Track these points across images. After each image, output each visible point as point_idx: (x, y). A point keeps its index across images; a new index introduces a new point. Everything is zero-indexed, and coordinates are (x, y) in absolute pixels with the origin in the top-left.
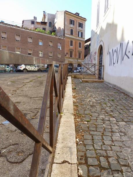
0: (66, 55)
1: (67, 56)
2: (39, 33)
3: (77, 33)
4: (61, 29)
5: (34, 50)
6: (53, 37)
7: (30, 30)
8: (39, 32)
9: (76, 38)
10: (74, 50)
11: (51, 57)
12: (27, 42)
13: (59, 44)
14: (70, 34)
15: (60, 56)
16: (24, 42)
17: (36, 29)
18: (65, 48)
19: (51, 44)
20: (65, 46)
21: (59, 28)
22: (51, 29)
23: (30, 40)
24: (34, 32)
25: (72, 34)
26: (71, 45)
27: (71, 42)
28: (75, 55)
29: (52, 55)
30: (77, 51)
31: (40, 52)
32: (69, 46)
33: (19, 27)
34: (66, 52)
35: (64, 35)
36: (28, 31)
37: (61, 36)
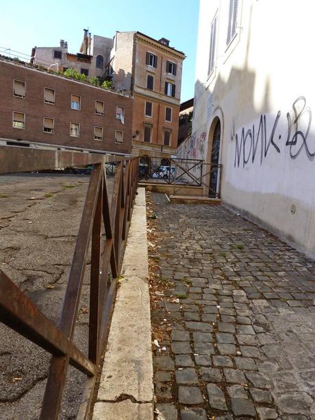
0: (134, 137)
1: (137, 138)
2: (73, 81)
3: (163, 86)
4: (126, 73)
5: (57, 121)
6: (105, 93)
7: (51, 72)
8: (71, 77)
9: (160, 98)
10: (155, 126)
11: (99, 138)
12: (41, 101)
13: (119, 110)
14: (146, 87)
15: (120, 138)
16: (34, 99)
17: (65, 69)
18: (134, 120)
19: (100, 109)
20: (134, 114)
21: (122, 71)
22: (100, 72)
23: (49, 97)
24: (59, 77)
25: (150, 87)
26: (149, 113)
27: (149, 106)
28: (157, 138)
29: (100, 134)
30: (161, 127)
31: (74, 127)
32: (142, 115)
33: (23, 63)
34: (134, 130)
35: (132, 89)
36: (45, 73)
37: (125, 90)
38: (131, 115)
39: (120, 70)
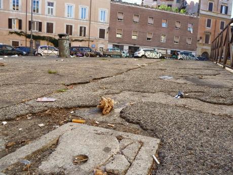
0: (198, 41)
1: (200, 42)
2: (163, 11)
3: (220, 8)
4: (195, 3)
5: (154, 34)
6: (181, 16)
7: (152, 8)
8: (163, 9)
9: (218, 16)
10: (213, 33)
11: (177, 42)
12: (147, 24)
13: (190, 25)
14: (208, 10)
15: (189, 42)
16: (144, 23)
17: (159, 6)
18: (198, 31)
19: (178, 25)
20: (199, 27)
21: (192, 3)
22: (179, 5)
23: (151, 21)
24: (156, 10)
25: (210, 9)
26: (209, 25)
27: (209, 21)
29: (178, 41)
30: (216, 33)
31: (163, 37)
32: (204, 27)
33: (138, 5)
34: (199, 37)
35: (198, 12)
36: (149, 9)
37: (194, 13)
38: (197, 27)
39: (192, 2)
